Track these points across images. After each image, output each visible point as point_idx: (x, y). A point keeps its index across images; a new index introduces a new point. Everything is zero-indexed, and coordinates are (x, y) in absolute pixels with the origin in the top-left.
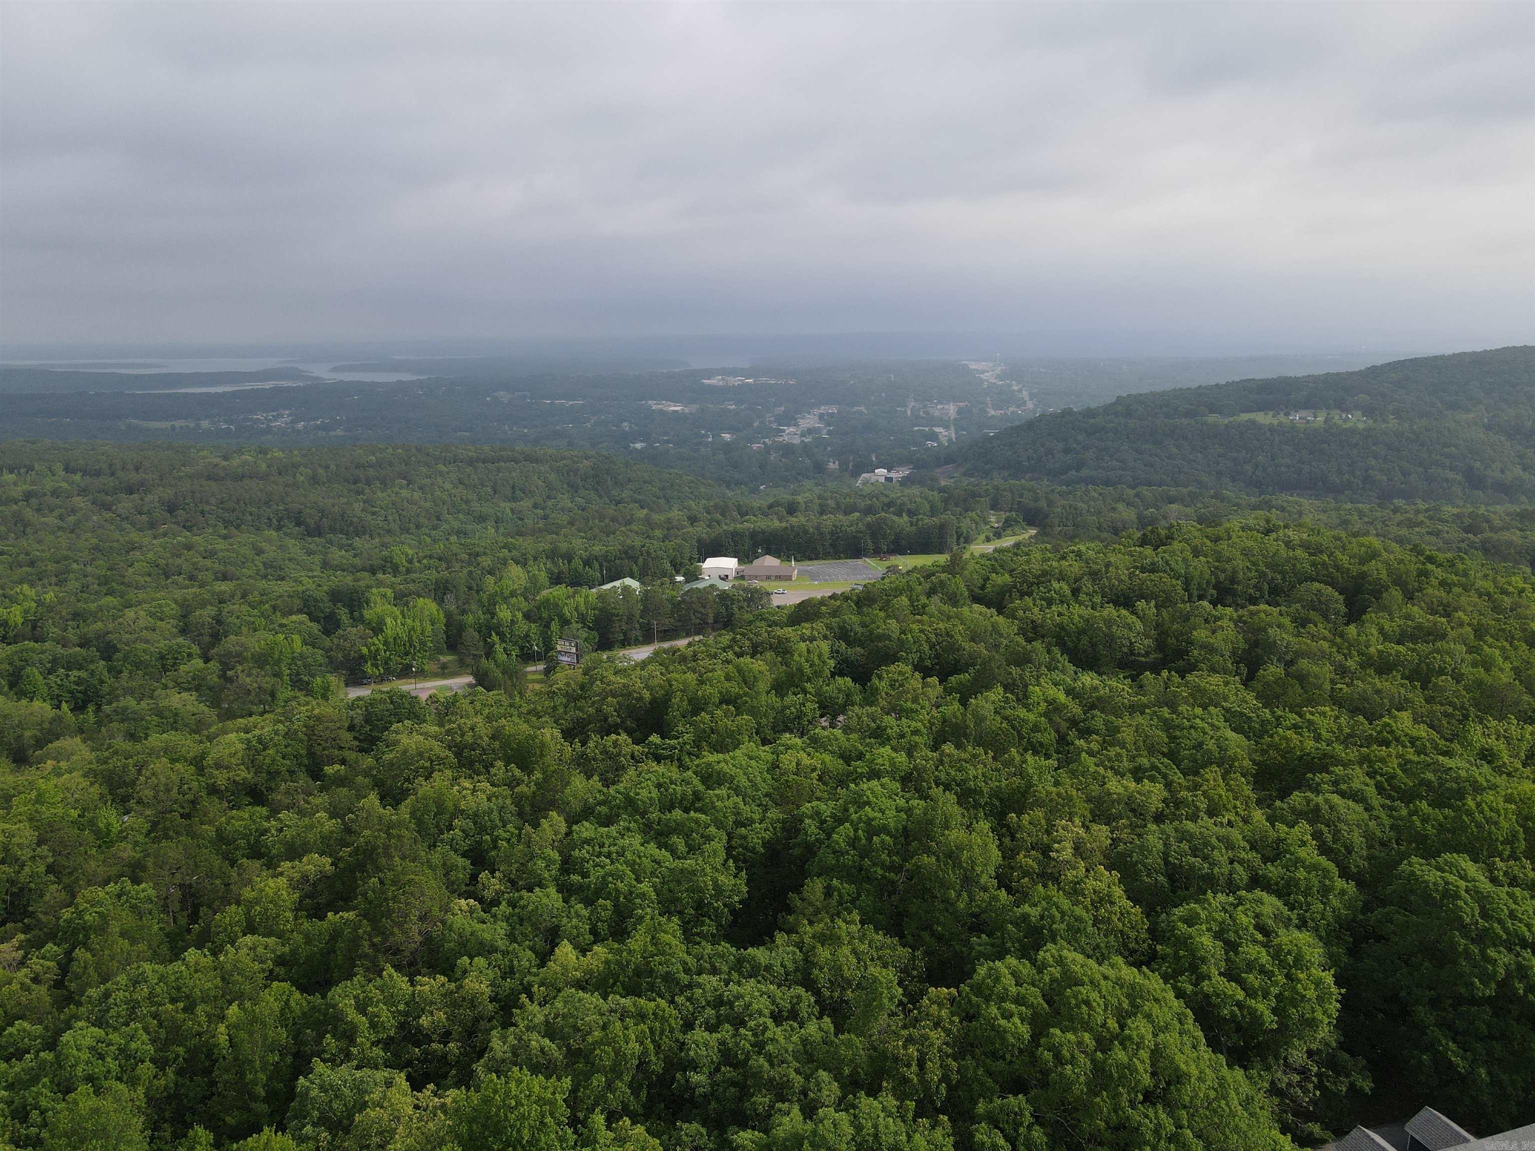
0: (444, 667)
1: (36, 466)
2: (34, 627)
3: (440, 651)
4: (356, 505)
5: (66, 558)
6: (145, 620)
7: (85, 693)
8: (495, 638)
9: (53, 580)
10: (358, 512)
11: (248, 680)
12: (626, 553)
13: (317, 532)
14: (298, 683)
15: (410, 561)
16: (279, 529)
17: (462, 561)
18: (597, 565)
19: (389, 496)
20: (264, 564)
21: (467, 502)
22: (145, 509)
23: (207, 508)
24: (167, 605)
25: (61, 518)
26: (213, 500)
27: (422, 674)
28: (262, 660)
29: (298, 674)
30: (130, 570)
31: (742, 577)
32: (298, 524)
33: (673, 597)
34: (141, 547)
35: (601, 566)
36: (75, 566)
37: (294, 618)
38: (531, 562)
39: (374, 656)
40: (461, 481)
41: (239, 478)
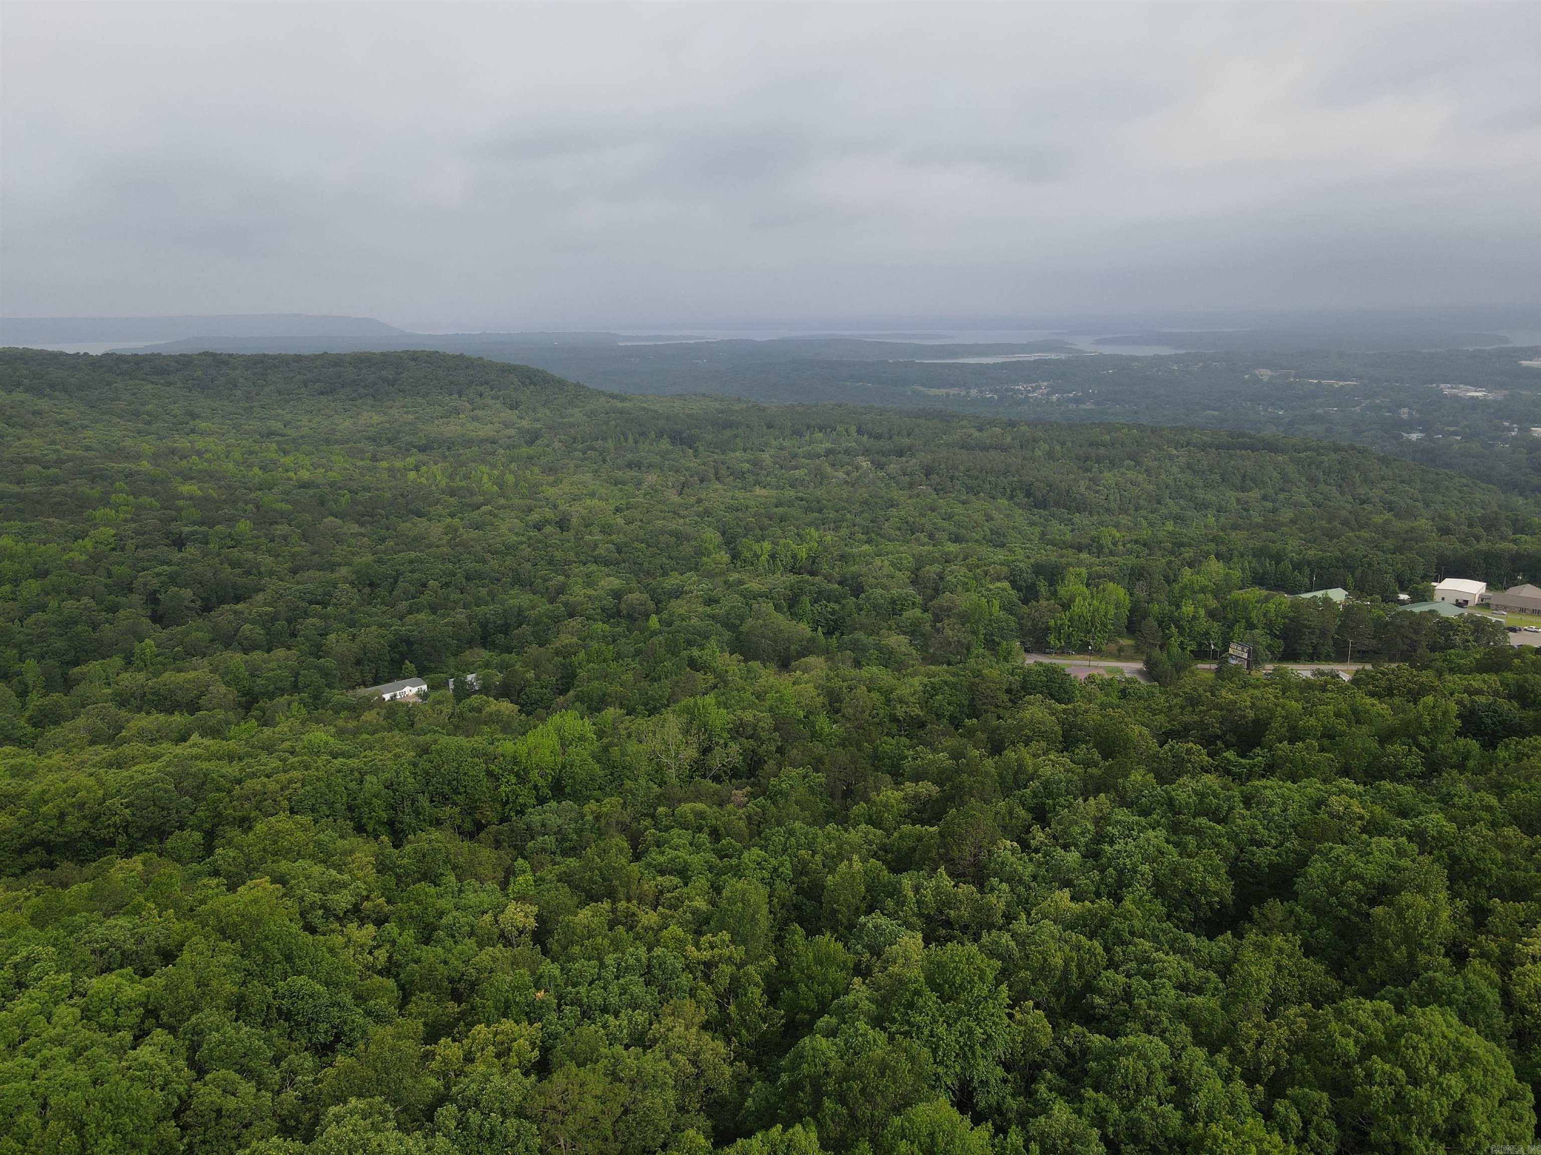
0: (1120, 650)
1: (838, 428)
2: (813, 562)
3: (1120, 635)
4: (1082, 483)
5: (844, 508)
6: (888, 569)
7: (835, 621)
8: (1174, 629)
9: (832, 526)
10: (1082, 489)
11: (951, 633)
12: (1344, 561)
13: (1043, 504)
14: (991, 644)
15: (1115, 544)
16: (1011, 498)
17: (1165, 550)
18: (1307, 570)
19: (1114, 475)
20: (991, 530)
21: (1191, 488)
22: (909, 470)
23: (957, 474)
24: (906, 558)
25: (847, 473)
26: (962, 468)
27: (1098, 653)
28: (964, 618)
29: (992, 635)
30: (887, 524)
31: (1487, 606)
32: (1028, 495)
33: (1379, 617)
34: (898, 505)
35: (1312, 571)
36: (848, 516)
37: (999, 584)
38: (1236, 559)
39: (1059, 629)
40: (1189, 466)
41: (985, 448)
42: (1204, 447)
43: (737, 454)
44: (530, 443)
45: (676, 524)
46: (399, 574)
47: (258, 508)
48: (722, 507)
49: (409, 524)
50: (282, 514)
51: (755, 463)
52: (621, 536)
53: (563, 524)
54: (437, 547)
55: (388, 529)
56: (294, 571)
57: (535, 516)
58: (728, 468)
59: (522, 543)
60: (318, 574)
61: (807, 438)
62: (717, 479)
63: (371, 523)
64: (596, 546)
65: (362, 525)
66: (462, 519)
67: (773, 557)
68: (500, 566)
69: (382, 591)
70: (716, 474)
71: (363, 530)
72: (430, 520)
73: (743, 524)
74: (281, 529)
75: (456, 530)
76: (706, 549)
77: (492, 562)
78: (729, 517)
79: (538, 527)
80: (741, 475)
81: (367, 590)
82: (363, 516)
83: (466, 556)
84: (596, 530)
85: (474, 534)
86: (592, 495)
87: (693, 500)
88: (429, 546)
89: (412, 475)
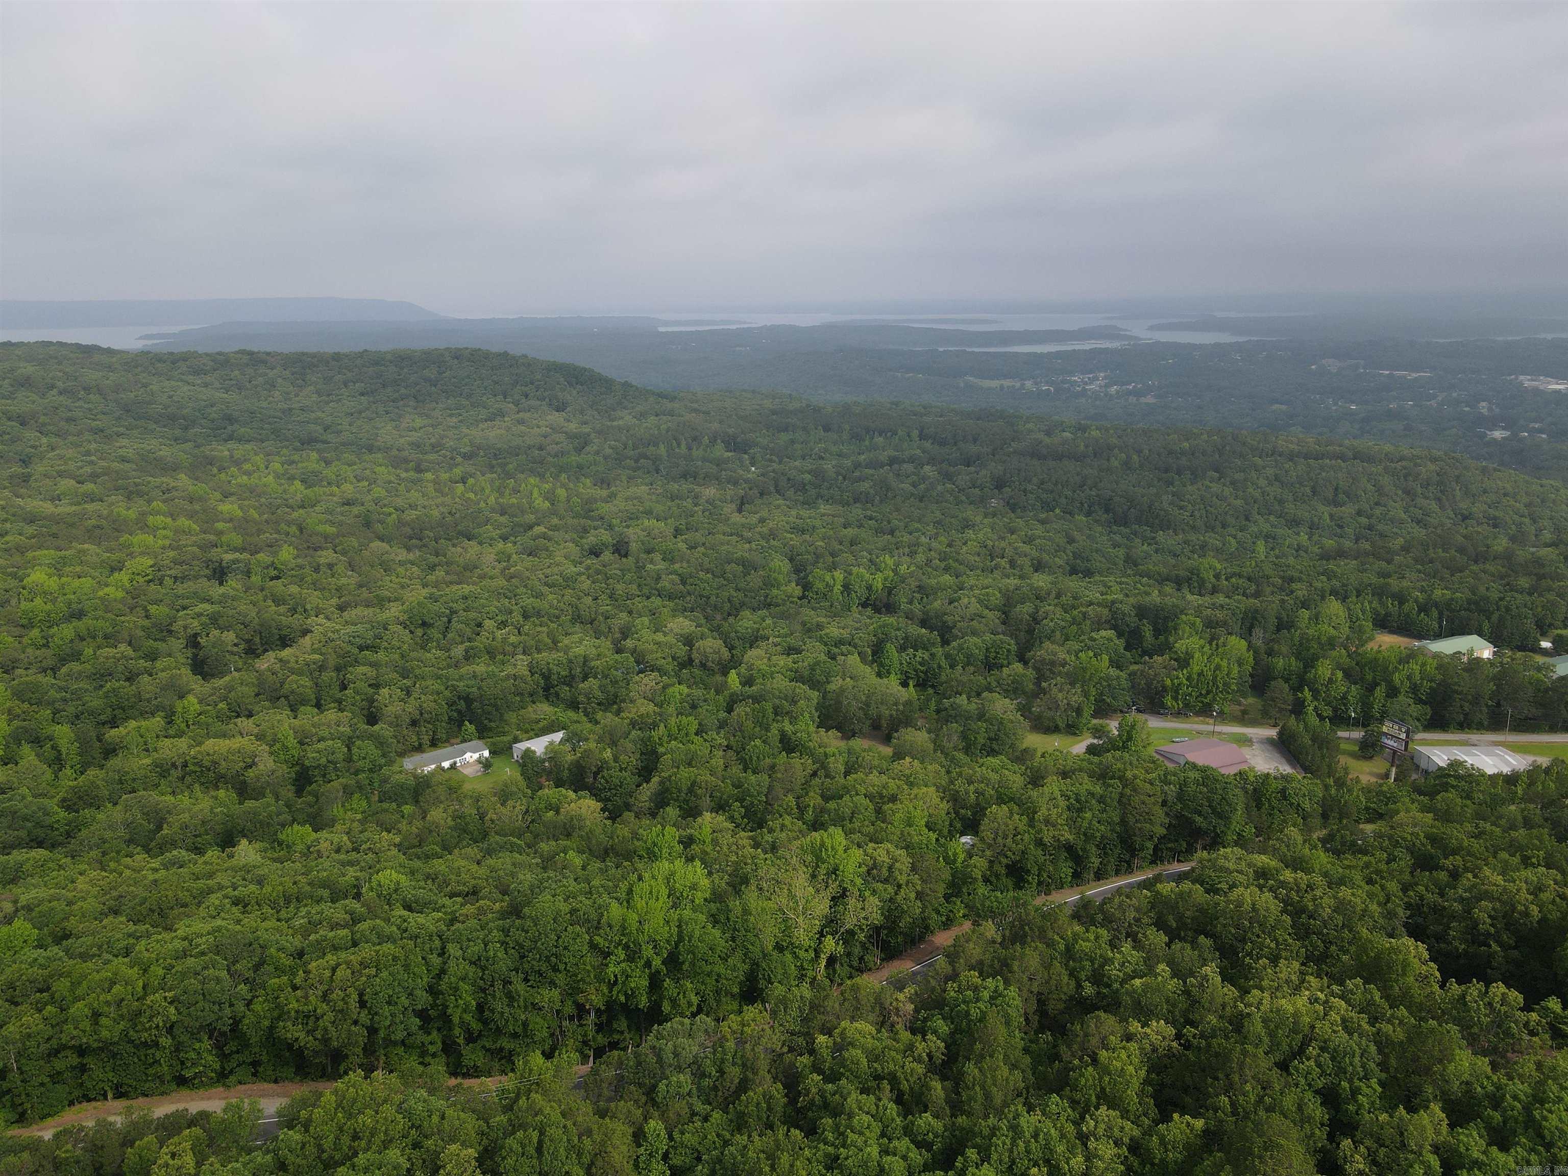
0: (1246, 714)
1: (900, 433)
2: (890, 593)
3: (1243, 694)
4: (1165, 497)
5: (918, 530)
6: (975, 607)
7: (926, 673)
8: (1307, 694)
9: (907, 550)
10: (1165, 505)
11: (1059, 694)
12: (1476, 603)
13: (1123, 521)
14: (1101, 703)
15: (1217, 576)
16: (1088, 514)
17: (1274, 586)
18: (1435, 613)
19: (1198, 489)
20: (1074, 553)
21: (1281, 502)
22: (979, 482)
23: (1029, 487)
24: (994, 595)
25: (914, 485)
26: (1035, 480)
27: (1222, 716)
28: (1072, 676)
29: (1102, 694)
30: (965, 548)
32: (1107, 511)
33: (1539, 681)
34: (974, 526)
35: (1441, 614)
36: (923, 539)
37: (1102, 633)
38: (1353, 599)
39: (1176, 690)
40: (1277, 478)
41: (1060, 457)
42: (1292, 457)
43: (797, 463)
44: (579, 450)
45: (742, 550)
46: (453, 612)
47: (301, 530)
48: (787, 527)
49: (459, 549)
50: (326, 537)
51: (818, 474)
52: (685, 565)
53: (621, 549)
54: (491, 578)
55: (437, 554)
56: (341, 608)
57: (591, 539)
58: (789, 479)
59: (580, 574)
60: (368, 612)
61: (867, 443)
62: (778, 492)
63: (420, 548)
64: (658, 578)
65: (409, 550)
66: (515, 543)
67: (846, 587)
68: (559, 602)
69: (435, 633)
70: (776, 486)
71: (411, 556)
72: (480, 543)
73: (811, 549)
74: (326, 556)
75: (509, 557)
76: (775, 579)
77: (550, 597)
78: (795, 540)
79: (595, 552)
80: (802, 487)
81: (419, 632)
82: (411, 538)
83: (522, 590)
84: (657, 557)
85: (529, 561)
86: (649, 513)
87: (754, 519)
88: (482, 577)
89: (460, 488)
